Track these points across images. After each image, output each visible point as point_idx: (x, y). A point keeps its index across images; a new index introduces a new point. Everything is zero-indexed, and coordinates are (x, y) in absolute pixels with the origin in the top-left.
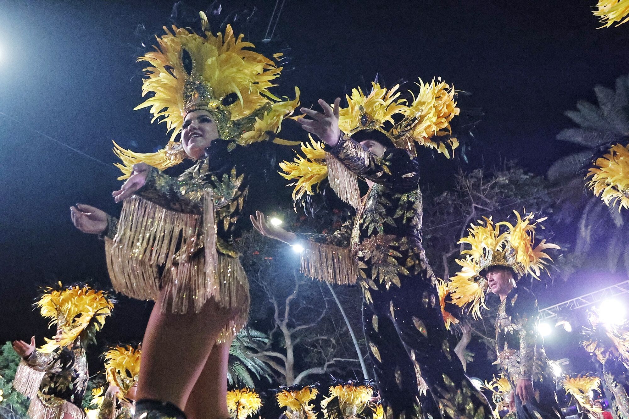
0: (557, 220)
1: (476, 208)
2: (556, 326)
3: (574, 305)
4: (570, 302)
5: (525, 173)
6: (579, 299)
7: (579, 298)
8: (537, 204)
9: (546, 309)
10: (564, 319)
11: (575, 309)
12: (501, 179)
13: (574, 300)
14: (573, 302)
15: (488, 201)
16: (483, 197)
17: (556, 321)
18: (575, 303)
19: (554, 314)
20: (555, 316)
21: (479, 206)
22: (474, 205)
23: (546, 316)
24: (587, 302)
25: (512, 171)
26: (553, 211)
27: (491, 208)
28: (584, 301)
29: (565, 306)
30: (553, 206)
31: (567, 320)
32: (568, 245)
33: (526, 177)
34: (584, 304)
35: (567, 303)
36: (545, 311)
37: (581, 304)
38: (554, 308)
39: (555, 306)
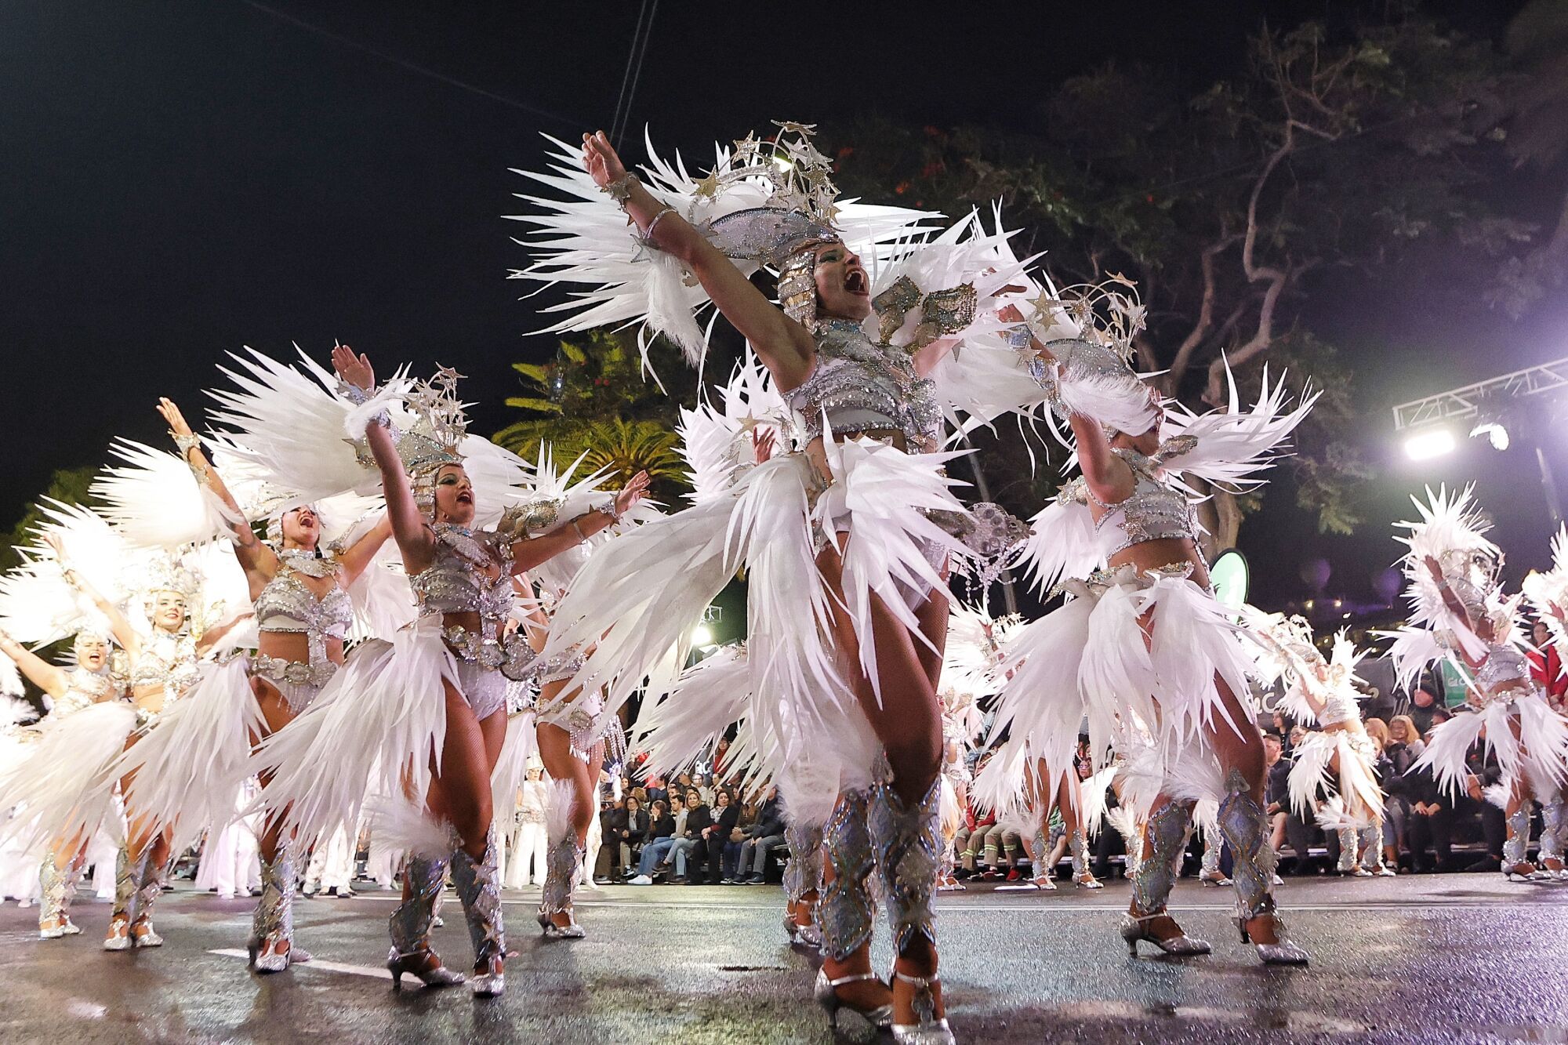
0: (1514, 160)
1: (1295, 129)
2: (1471, 435)
3: (1525, 385)
4: (1516, 378)
5: (1442, 33)
6: (1539, 371)
7: (1542, 367)
8: (1466, 117)
9: (1451, 393)
10: (1494, 420)
11: (1524, 394)
12: (1370, 53)
13: (1526, 371)
14: (1524, 375)
15: (1330, 113)
16: (1316, 100)
17: (1473, 424)
18: (1528, 378)
19: (1469, 406)
20: (1473, 412)
21: (1305, 127)
22: (1291, 122)
23: (1450, 412)
24: (1558, 377)
25: (1405, 25)
26: (1508, 136)
27: (1335, 132)
28: (1552, 375)
29: (1503, 385)
30: (1506, 122)
31: (1502, 423)
32: (1534, 228)
33: (1442, 42)
34: (1554, 381)
35: (1509, 379)
36: (1449, 397)
37: (1543, 381)
38: (1473, 390)
39: (1475, 386)
